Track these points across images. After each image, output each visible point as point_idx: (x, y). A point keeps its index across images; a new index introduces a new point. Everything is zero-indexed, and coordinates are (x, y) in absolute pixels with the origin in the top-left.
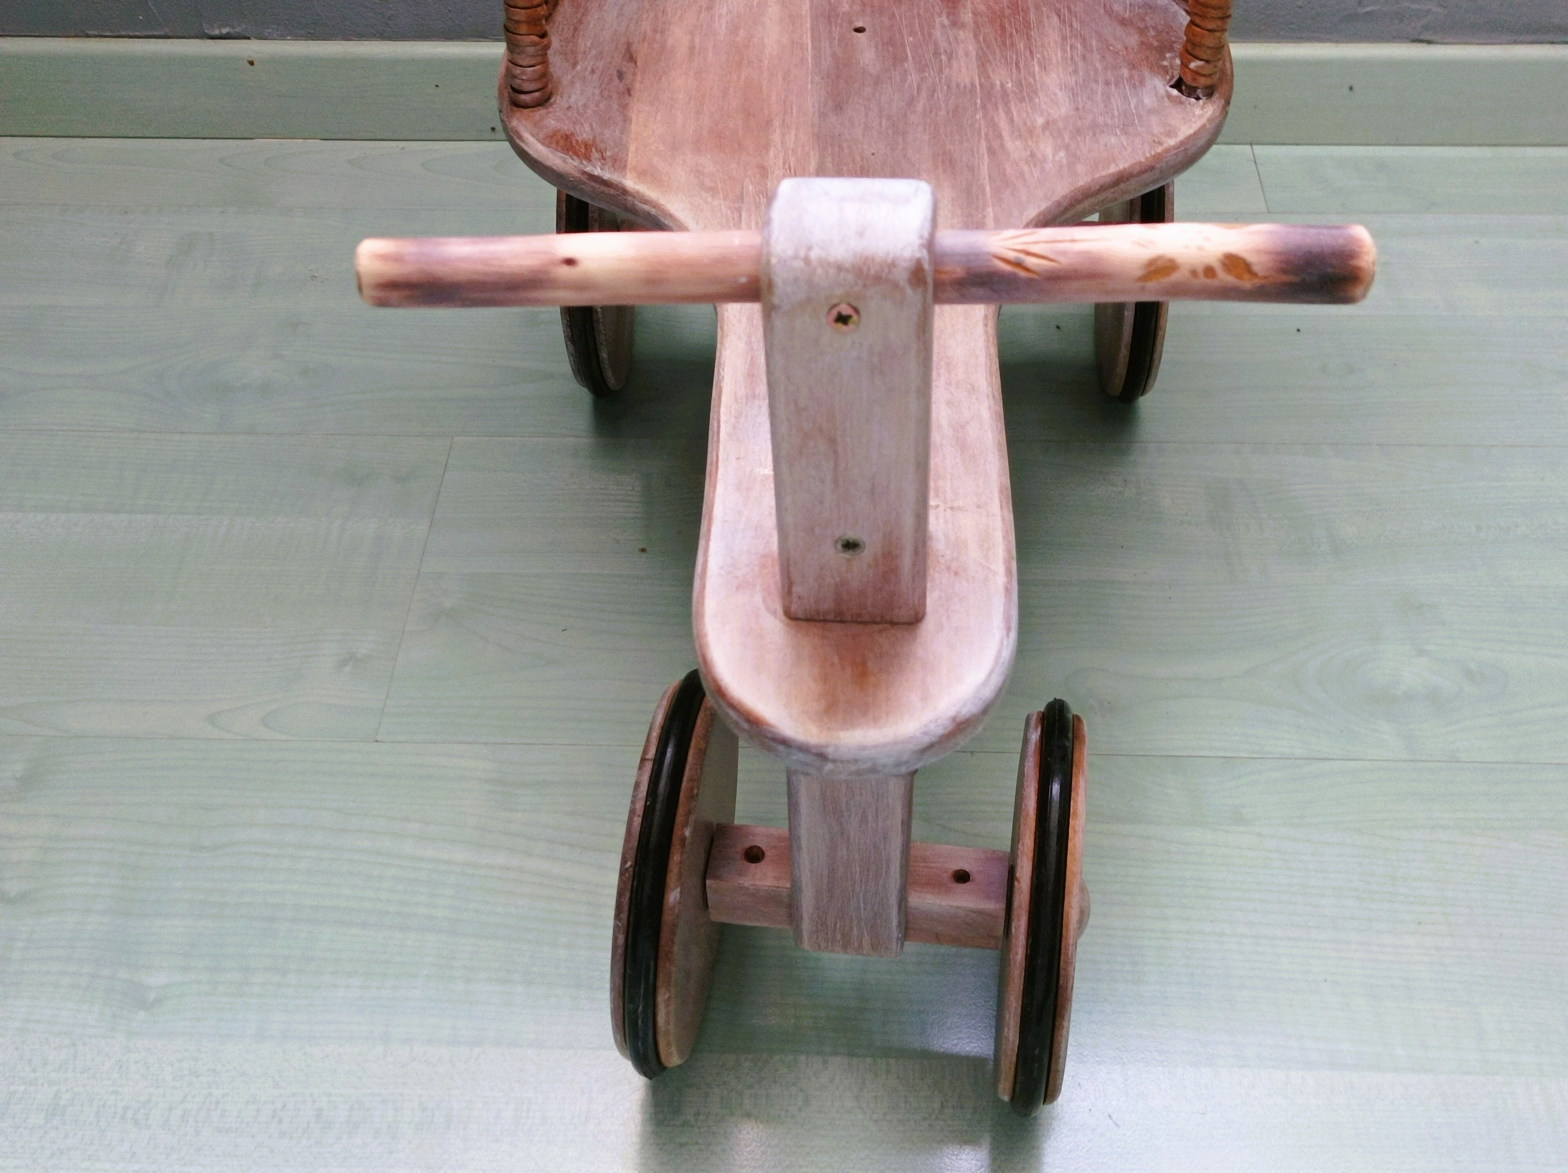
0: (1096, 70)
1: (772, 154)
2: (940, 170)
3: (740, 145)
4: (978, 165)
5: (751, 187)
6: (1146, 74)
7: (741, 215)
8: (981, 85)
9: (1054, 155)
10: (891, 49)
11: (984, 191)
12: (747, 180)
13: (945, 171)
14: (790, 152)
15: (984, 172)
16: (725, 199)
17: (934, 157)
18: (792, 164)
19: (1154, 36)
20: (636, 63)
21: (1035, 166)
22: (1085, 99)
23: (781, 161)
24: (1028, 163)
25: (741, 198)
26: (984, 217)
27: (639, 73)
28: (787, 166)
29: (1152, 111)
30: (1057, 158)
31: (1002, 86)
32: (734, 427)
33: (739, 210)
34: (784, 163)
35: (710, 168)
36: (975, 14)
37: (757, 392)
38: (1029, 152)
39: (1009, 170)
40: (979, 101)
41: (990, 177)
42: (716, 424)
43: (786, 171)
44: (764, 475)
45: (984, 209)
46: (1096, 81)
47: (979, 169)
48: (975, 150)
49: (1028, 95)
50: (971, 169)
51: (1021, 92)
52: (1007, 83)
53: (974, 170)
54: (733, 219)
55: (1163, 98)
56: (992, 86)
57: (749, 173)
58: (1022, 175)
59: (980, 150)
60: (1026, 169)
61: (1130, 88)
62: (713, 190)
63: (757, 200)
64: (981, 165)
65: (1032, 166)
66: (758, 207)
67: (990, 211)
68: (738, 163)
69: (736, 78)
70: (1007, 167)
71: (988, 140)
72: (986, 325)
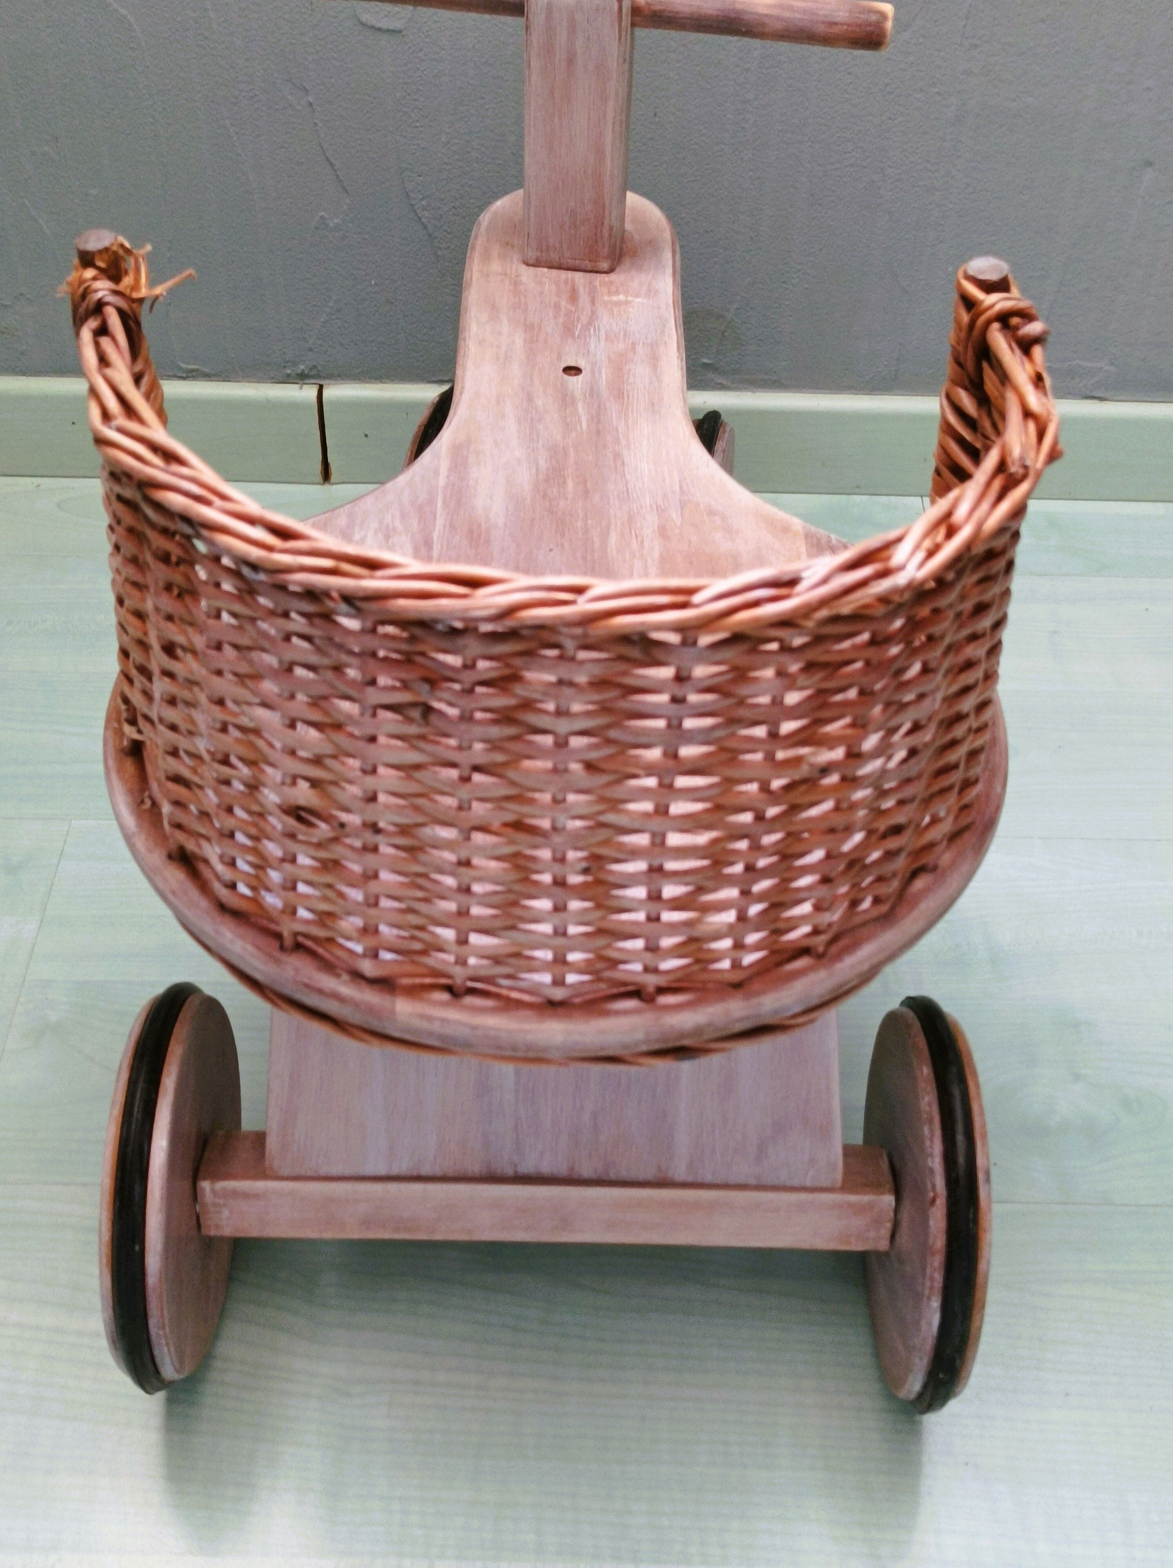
1: (656, 554)
2: (483, 527)
3: (691, 563)
4: (444, 531)
5: (674, 516)
7: (681, 488)
9: (365, 536)
11: (444, 502)
12: (678, 524)
13: (479, 526)
14: (637, 554)
16: (698, 504)
17: (488, 542)
18: (634, 541)
21: (388, 526)
23: (646, 544)
24: (395, 529)
25: (683, 505)
26: (448, 477)
28: (639, 539)
30: (363, 533)
32: (664, 325)
33: (682, 492)
34: (642, 541)
35: (718, 536)
37: (649, 348)
38: (390, 541)
39: (414, 523)
41: (435, 516)
42: (679, 332)
43: (639, 532)
44: (639, 298)
45: (447, 484)
47: (445, 527)
48: (445, 548)
50: (452, 527)
53: (451, 525)
54: (687, 484)
57: (677, 531)
58: (404, 516)
59: (439, 547)
60: (397, 523)
62: (711, 512)
63: (666, 503)
64: (442, 531)
65: (391, 526)
66: (665, 496)
67: (442, 481)
68: (690, 542)
70: (416, 526)
72: (463, 387)
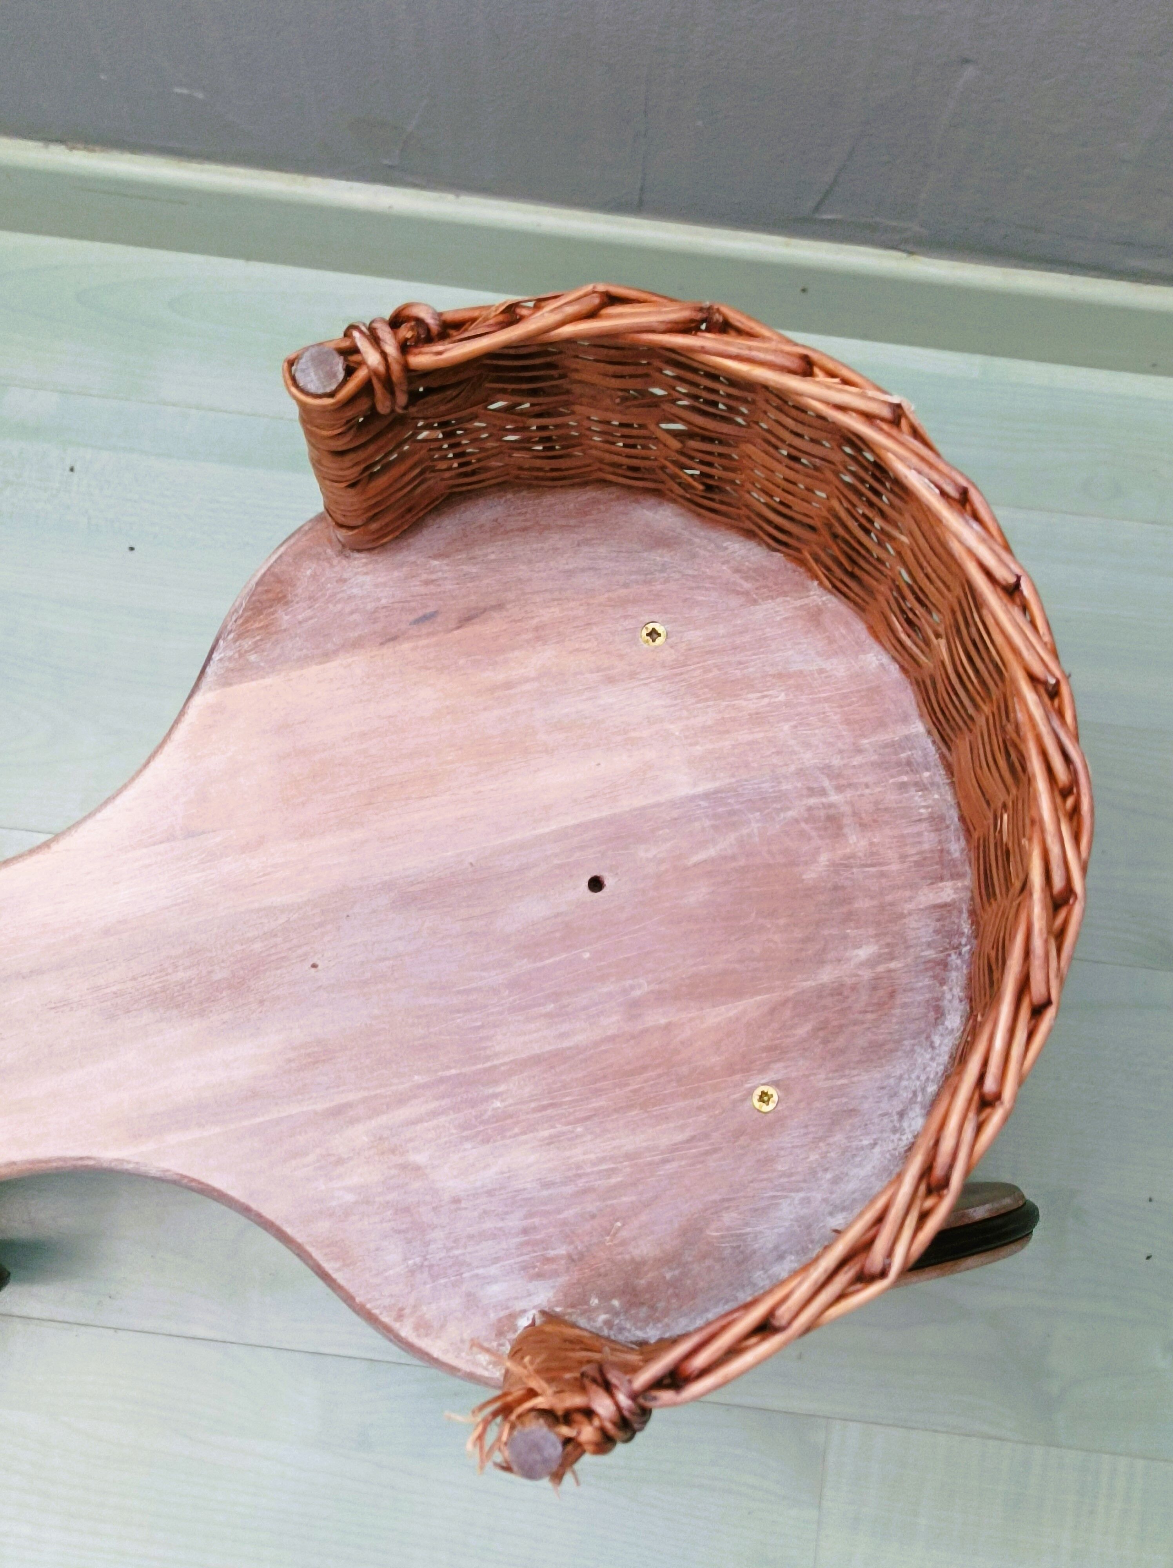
0: (559, 1211)
3: (302, 803)
4: (308, 1099)
6: (563, 1279)
8: (495, 1067)
9: (345, 1188)
10: (558, 935)
11: (252, 1116)
12: (233, 832)
15: (294, 1109)
16: (187, 817)
19: (664, 1277)
20: (458, 628)
21: (318, 1168)
22: (483, 1207)
24: (322, 1159)
27: (434, 639)
29: (471, 1300)
30: (339, 1193)
31: (495, 1096)
33: (166, 840)
35: (248, 782)
36: (668, 1027)
38: (346, 1156)
39: (303, 1138)
40: (453, 1072)
41: (283, 1118)
46: (529, 1215)
47: (299, 1101)
48: (341, 1089)
49: (478, 1133)
50: (299, 1091)
51: (484, 1122)
52: (502, 1101)
53: (295, 1095)
55: (507, 1308)
56: (496, 1082)
57: (246, 831)
58: (297, 1155)
59: (342, 1095)
60: (309, 1159)
61: (524, 1261)
62: (201, 799)
64: (309, 1102)
65: (317, 1165)
69: (450, 758)
70: (308, 1136)
71: (364, 1100)
